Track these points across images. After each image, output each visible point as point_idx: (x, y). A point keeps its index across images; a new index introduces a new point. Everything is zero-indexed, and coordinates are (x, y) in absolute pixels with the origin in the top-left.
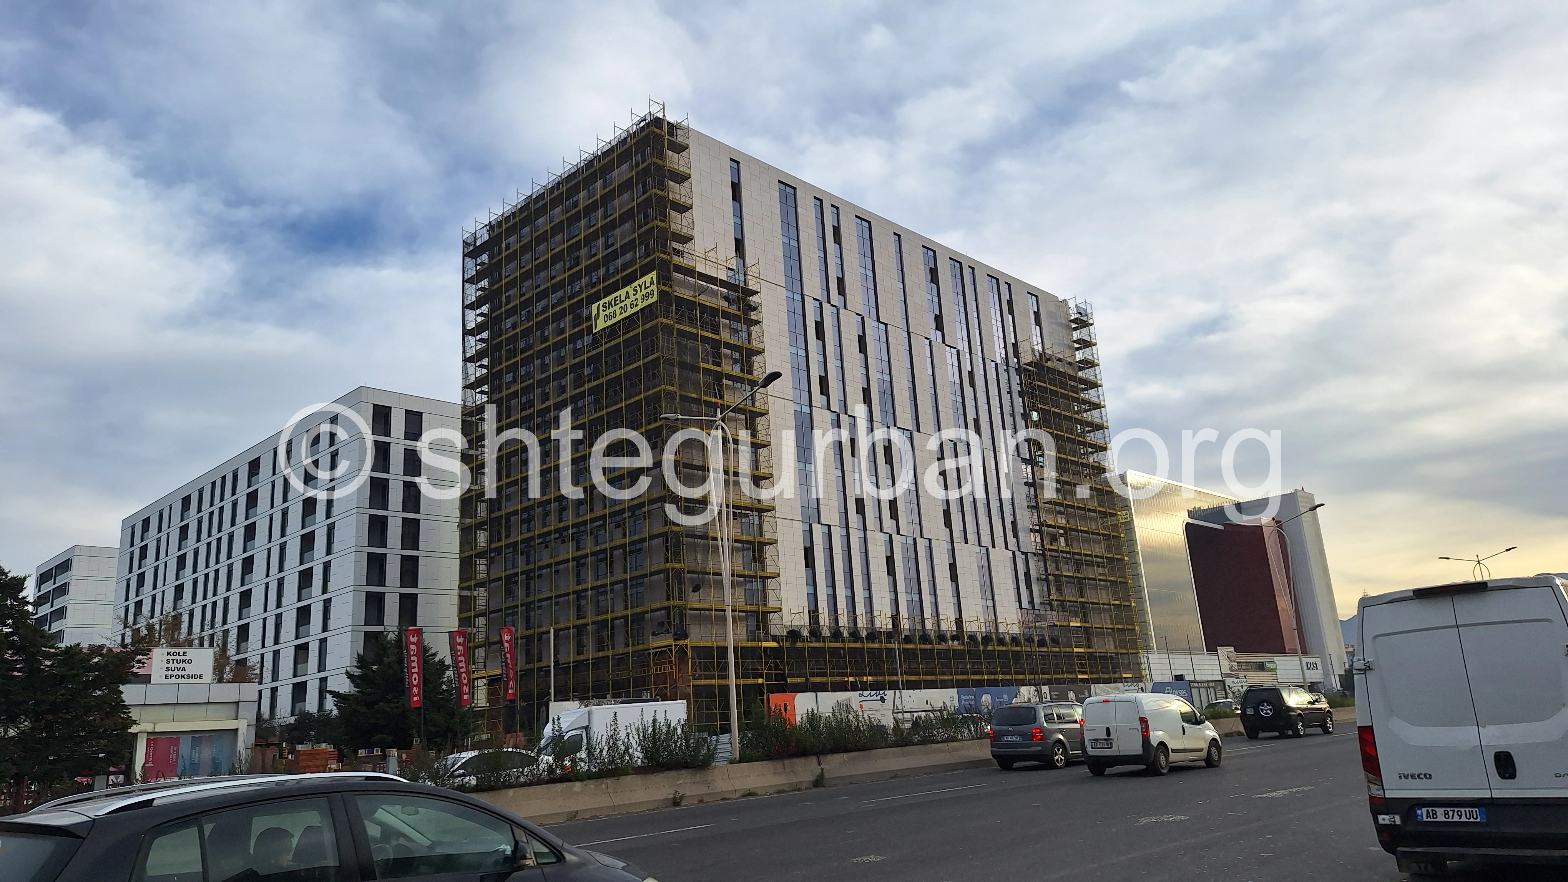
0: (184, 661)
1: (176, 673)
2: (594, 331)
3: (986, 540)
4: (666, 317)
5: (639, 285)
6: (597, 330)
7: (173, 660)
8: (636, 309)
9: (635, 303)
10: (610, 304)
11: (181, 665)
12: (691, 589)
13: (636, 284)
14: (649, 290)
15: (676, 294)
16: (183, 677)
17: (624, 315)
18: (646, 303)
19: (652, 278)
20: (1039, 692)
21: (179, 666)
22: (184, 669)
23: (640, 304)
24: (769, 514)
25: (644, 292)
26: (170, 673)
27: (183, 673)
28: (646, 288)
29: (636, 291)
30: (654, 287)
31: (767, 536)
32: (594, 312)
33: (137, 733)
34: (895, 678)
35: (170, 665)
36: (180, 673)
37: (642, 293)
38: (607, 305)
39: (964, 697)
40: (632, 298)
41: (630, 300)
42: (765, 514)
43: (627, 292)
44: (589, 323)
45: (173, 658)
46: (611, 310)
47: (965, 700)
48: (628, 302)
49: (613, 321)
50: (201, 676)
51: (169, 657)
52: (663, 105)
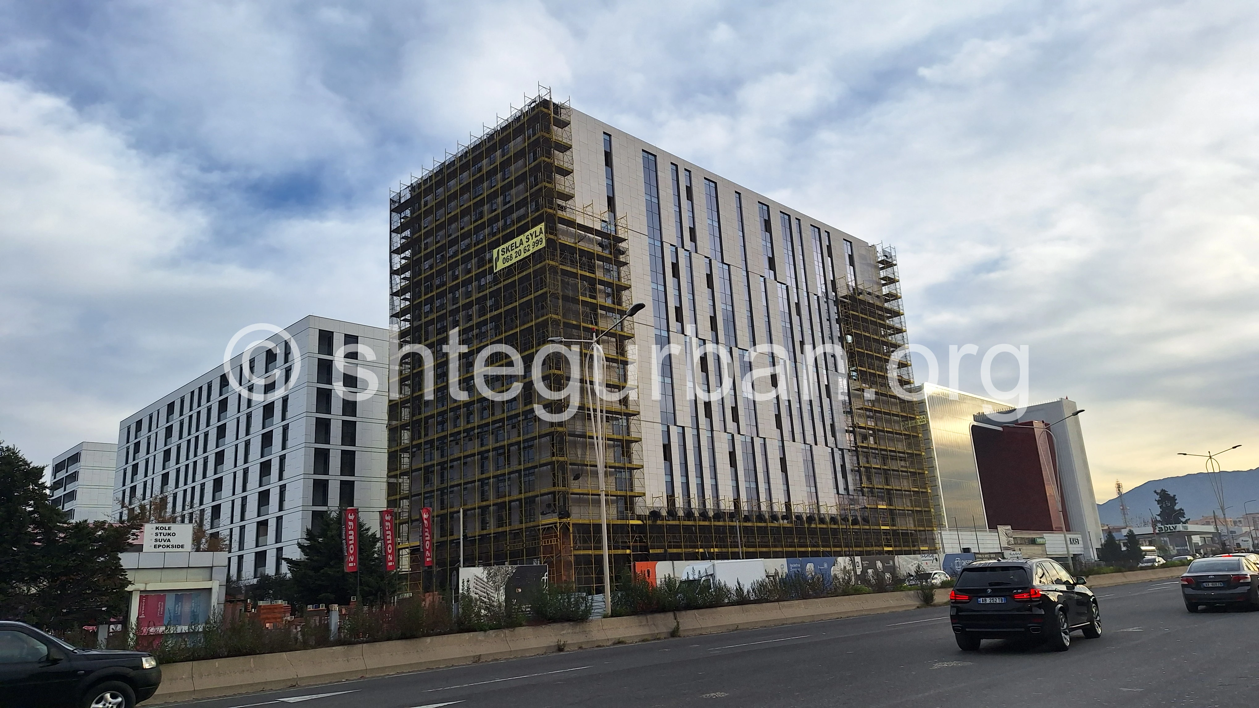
0: (169, 534)
1: (162, 543)
2: (495, 271)
3: (810, 439)
4: (553, 260)
5: (531, 234)
6: (497, 270)
7: (161, 533)
8: (528, 254)
9: (527, 248)
10: (507, 249)
11: (167, 537)
12: (572, 478)
13: (528, 233)
14: (538, 238)
15: (560, 241)
16: (168, 546)
17: (519, 258)
18: (536, 249)
19: (541, 228)
20: (853, 562)
21: (165, 538)
22: (169, 540)
23: (531, 249)
24: (635, 417)
25: (535, 239)
26: (158, 543)
27: (168, 543)
28: (536, 237)
29: (528, 239)
30: (543, 236)
31: (634, 435)
32: (495, 256)
33: (132, 591)
34: (737, 550)
35: (158, 537)
36: (166, 543)
37: (533, 241)
38: (505, 250)
39: (791, 566)
40: (525, 244)
41: (524, 246)
42: (632, 418)
43: (521, 240)
44: (491, 265)
45: (160, 531)
46: (509, 254)
47: (793, 568)
48: (522, 247)
49: (510, 263)
50: (182, 546)
51: (157, 531)
52: (550, 90)
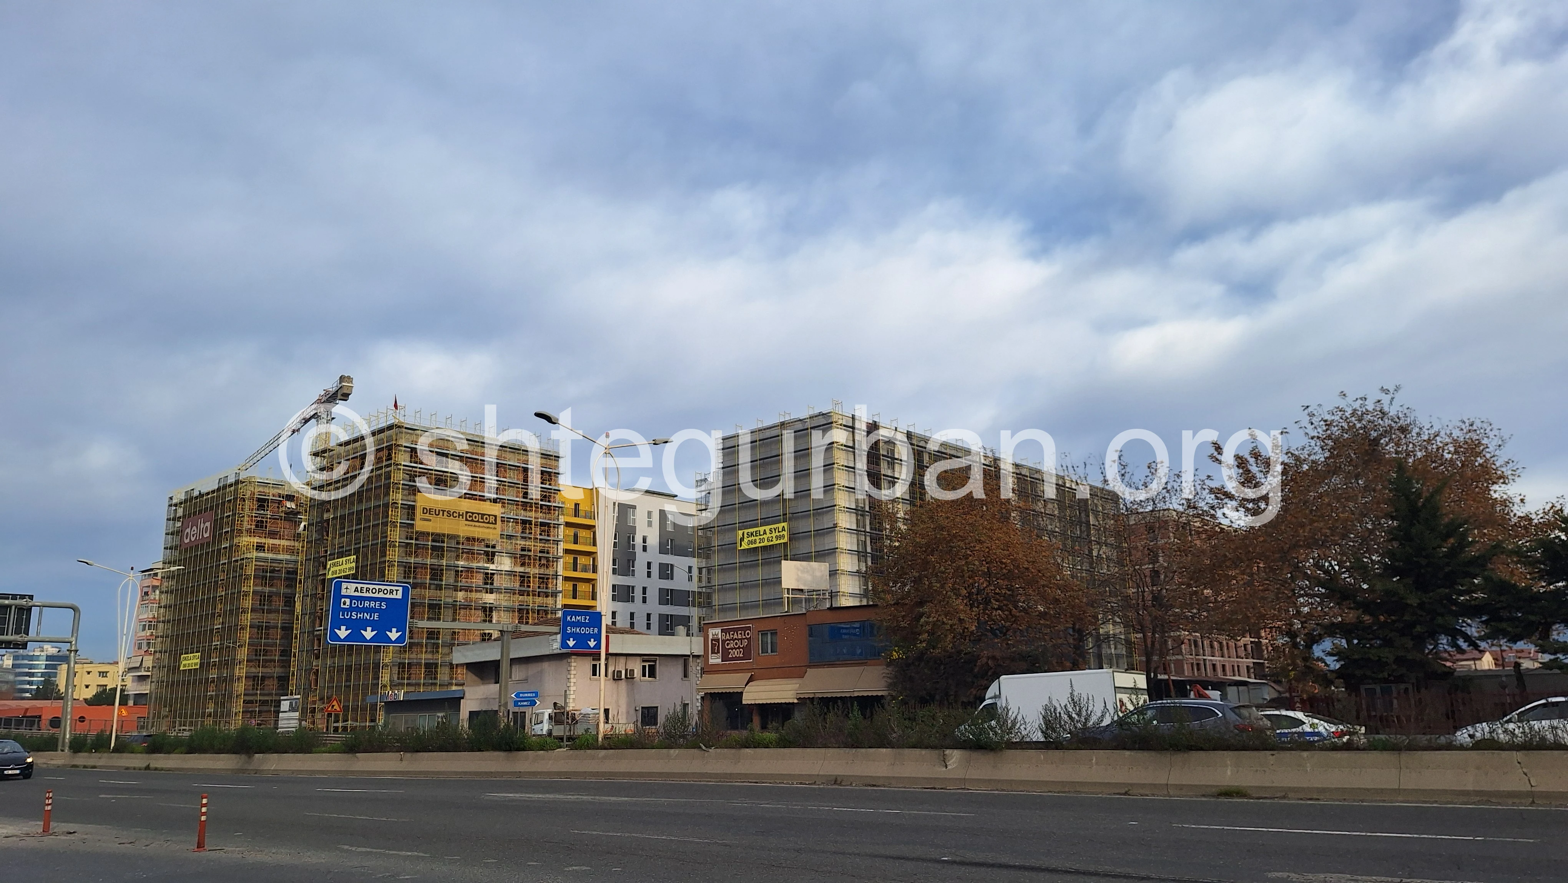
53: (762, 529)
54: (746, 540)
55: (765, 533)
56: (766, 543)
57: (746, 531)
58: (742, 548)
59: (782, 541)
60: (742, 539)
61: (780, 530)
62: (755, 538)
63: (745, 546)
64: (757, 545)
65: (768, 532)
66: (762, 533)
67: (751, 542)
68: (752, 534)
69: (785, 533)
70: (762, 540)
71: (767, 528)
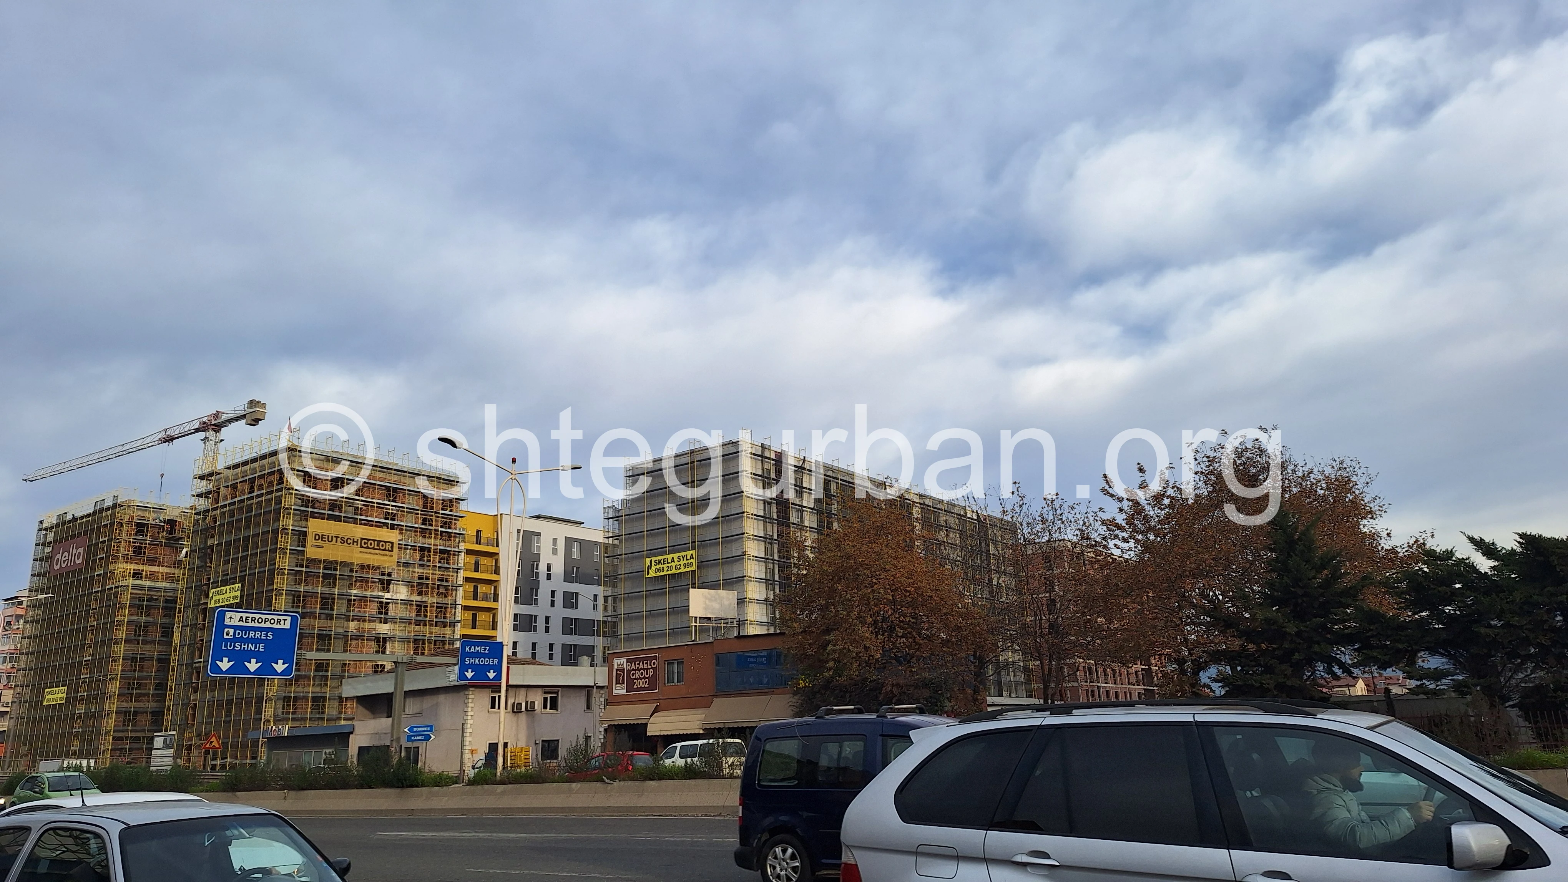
53: (670, 557)
54: (653, 568)
55: (673, 561)
56: (674, 571)
57: (654, 559)
58: (649, 576)
59: (690, 569)
60: (650, 567)
61: (688, 558)
62: (663, 566)
63: (652, 574)
64: (665, 573)
65: (676, 560)
66: (670, 561)
67: (657, 570)
68: (660, 562)
69: (693, 561)
70: (670, 568)
71: (675, 556)
